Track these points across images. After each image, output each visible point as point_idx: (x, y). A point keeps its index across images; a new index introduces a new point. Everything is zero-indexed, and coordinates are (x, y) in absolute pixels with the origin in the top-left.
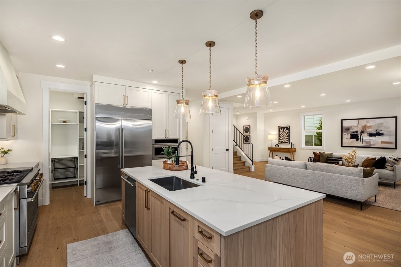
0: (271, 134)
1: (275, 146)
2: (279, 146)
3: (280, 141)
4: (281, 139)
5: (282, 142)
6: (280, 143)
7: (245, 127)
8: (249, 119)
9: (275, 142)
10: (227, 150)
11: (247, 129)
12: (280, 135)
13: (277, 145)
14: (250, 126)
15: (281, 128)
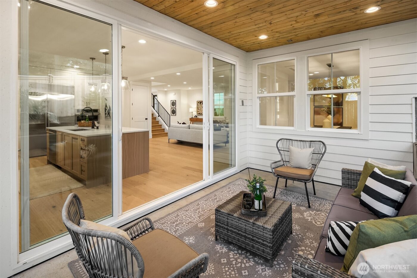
0: (191, 107)
1: (195, 117)
2: (197, 117)
3: (199, 113)
4: (199, 111)
5: (199, 114)
6: (198, 114)
7: (172, 101)
8: (175, 94)
9: (195, 114)
10: (146, 119)
11: (174, 104)
12: (198, 108)
13: (196, 116)
14: (176, 100)
15: (199, 102)
